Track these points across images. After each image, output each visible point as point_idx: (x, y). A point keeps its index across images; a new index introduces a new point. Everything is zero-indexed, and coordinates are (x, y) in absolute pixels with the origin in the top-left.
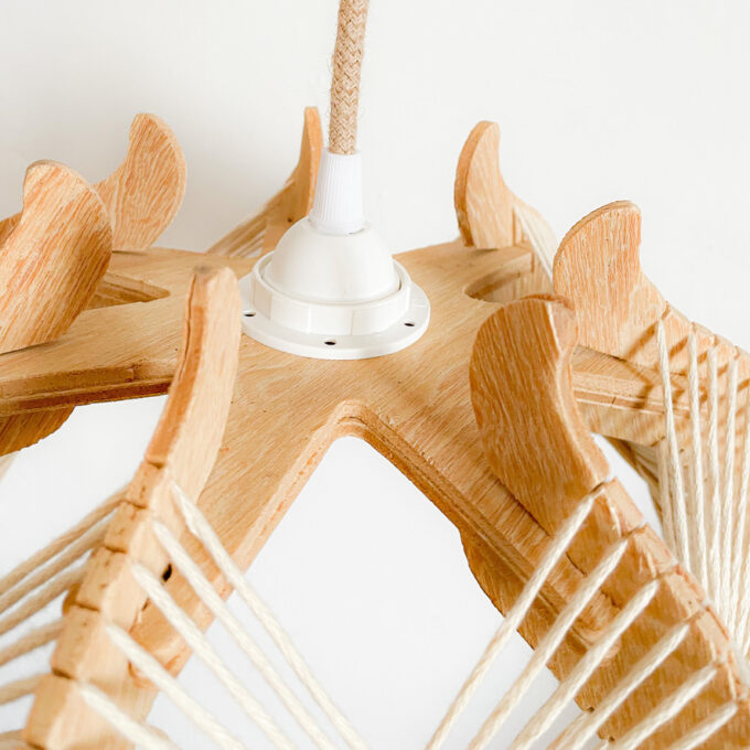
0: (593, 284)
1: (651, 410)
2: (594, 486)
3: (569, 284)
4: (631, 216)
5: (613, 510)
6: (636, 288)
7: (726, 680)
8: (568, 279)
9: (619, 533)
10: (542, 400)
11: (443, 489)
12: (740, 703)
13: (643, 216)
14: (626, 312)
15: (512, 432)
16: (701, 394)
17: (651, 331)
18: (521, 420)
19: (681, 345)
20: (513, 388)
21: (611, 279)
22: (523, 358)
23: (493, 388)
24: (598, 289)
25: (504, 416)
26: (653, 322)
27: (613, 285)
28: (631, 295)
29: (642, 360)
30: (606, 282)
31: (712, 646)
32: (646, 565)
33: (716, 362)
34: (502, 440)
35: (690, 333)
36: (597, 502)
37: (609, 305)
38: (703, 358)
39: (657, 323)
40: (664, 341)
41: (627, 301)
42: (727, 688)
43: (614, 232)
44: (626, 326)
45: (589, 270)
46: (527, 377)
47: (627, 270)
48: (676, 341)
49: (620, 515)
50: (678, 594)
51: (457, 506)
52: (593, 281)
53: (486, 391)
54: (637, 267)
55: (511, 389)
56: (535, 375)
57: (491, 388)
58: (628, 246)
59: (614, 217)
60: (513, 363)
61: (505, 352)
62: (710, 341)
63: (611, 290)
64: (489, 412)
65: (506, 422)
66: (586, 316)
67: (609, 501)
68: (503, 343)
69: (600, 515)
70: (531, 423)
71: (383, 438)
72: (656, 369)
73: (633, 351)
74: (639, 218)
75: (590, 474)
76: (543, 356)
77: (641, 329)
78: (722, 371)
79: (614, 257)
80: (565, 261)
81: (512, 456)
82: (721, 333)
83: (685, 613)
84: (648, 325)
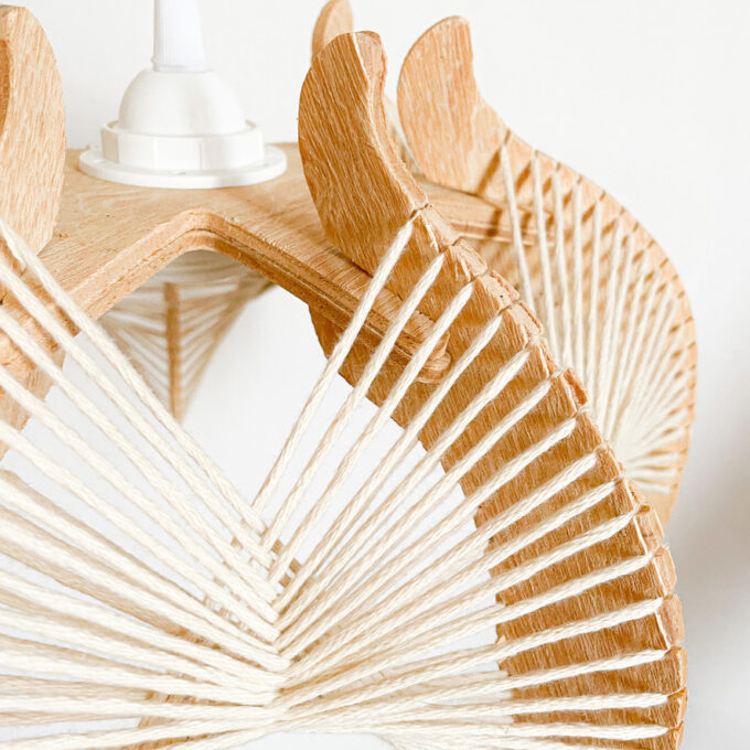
0: (435, 110)
1: (503, 236)
2: (410, 212)
3: (412, 110)
4: (461, 27)
5: (429, 227)
6: (476, 109)
7: (539, 360)
8: (411, 106)
9: (437, 249)
10: (360, 141)
11: (286, 266)
12: (553, 380)
13: (471, 27)
14: (470, 138)
15: (341, 189)
16: (548, 216)
17: (496, 159)
18: (346, 172)
19: (526, 173)
20: (335, 141)
21: (451, 101)
22: (339, 103)
23: (320, 150)
24: (440, 115)
25: (333, 176)
26: (497, 147)
27: (454, 108)
28: (473, 118)
29: (492, 193)
30: (447, 105)
31: (523, 330)
32: (461, 271)
33: (561, 189)
34: (334, 204)
35: (533, 157)
36: (415, 224)
37: (453, 132)
38: (548, 186)
39: (500, 149)
40: (509, 171)
41: (469, 125)
42: (540, 367)
43: (447, 47)
44: (472, 155)
45: (429, 93)
46: (345, 122)
47: (464, 92)
48: (520, 168)
49: (436, 232)
50: (489, 289)
51: (299, 277)
52: (434, 106)
53: (315, 157)
54: (473, 86)
55: (334, 143)
56: (351, 116)
57: (319, 151)
58: (462, 62)
59: (444, 29)
60: (333, 114)
61: (325, 106)
62: (551, 165)
63: (453, 115)
64: (320, 178)
65: (335, 183)
66: (433, 147)
67: (425, 220)
68: (321, 95)
69: (419, 239)
70: (354, 171)
71: (230, 239)
72: (506, 201)
73: (483, 184)
74: (468, 30)
75: (407, 199)
76: (355, 92)
77: (487, 158)
78: (567, 200)
79: (450, 77)
80: (407, 86)
81: (344, 215)
82: (563, 161)
83: (497, 307)
84: (493, 152)
